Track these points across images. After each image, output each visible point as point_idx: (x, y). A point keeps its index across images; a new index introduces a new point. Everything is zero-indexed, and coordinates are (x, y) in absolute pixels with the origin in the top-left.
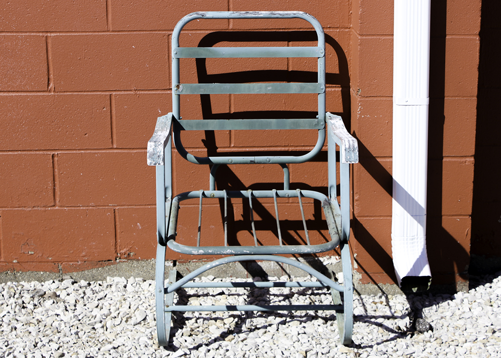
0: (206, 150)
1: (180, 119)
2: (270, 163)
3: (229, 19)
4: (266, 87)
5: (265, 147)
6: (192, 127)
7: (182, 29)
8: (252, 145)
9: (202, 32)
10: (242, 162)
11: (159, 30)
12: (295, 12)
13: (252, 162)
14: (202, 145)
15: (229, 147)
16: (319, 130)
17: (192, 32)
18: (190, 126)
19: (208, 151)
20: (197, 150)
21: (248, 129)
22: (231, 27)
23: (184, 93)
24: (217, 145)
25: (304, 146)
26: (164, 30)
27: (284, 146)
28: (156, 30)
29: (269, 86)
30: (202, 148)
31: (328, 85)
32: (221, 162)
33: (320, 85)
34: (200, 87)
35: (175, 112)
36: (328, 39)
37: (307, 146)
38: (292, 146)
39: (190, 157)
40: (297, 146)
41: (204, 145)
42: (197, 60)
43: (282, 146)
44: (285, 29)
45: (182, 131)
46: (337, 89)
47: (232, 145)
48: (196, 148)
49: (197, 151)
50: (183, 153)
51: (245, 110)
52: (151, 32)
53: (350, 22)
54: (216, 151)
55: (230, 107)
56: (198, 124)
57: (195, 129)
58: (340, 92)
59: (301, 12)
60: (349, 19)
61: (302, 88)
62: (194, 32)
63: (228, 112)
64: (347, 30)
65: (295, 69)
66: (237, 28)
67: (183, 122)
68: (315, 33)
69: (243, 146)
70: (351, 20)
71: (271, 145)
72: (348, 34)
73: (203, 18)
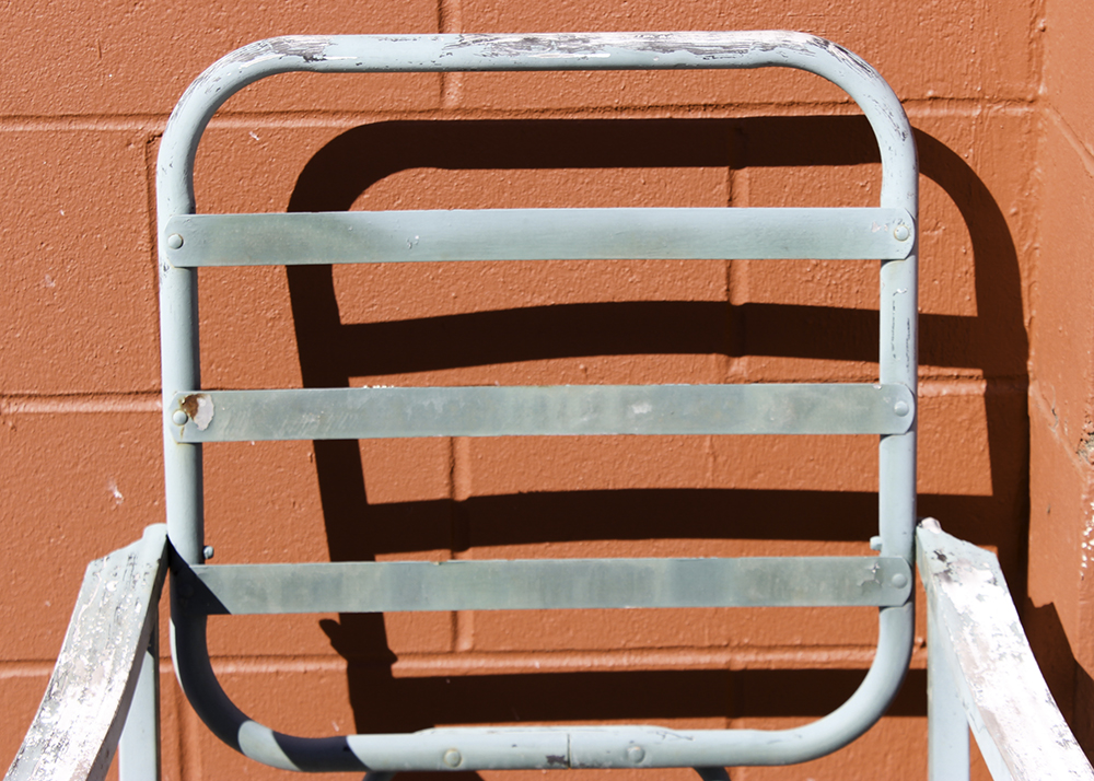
0: (341, 665)
1: (201, 559)
2: (646, 767)
3: (442, 72)
4: (626, 403)
5: (617, 650)
6: (263, 598)
7: (213, 111)
8: (556, 642)
9: (311, 123)
10: (506, 763)
11: (103, 117)
12: (769, 36)
13: (557, 762)
14: (324, 642)
15: (452, 653)
16: (882, 608)
17: (262, 123)
18: (251, 592)
19: (350, 671)
20: (300, 666)
21: (537, 605)
22: (455, 102)
23: (219, 435)
24: (394, 645)
25: (802, 647)
26: (127, 116)
27: (712, 648)
28: (88, 117)
29: (638, 400)
30: (322, 657)
31: (922, 371)
32: (407, 765)
33: (892, 392)
34: (299, 407)
35: (175, 527)
36: (933, 158)
37: (817, 647)
38: (747, 648)
39: (257, 737)
40: (770, 648)
41: (334, 644)
42: (295, 273)
43: (701, 649)
44: (716, 107)
45: (213, 621)
46: (964, 388)
47: (465, 644)
48: (295, 657)
49: (297, 674)
50: (224, 721)
51: (525, 488)
52: (64, 126)
53: (1035, 74)
54: (389, 671)
55: (452, 472)
56: (291, 586)
57: (275, 608)
58: (980, 405)
59: (800, 38)
60: (1034, 58)
61: (802, 409)
62: (274, 124)
63: (442, 494)
64: (1019, 111)
65: (766, 298)
66: (485, 103)
67: (218, 576)
68: (862, 124)
69: (517, 646)
70: (1040, 64)
71: (649, 643)
72: (1026, 127)
73: (309, 70)
